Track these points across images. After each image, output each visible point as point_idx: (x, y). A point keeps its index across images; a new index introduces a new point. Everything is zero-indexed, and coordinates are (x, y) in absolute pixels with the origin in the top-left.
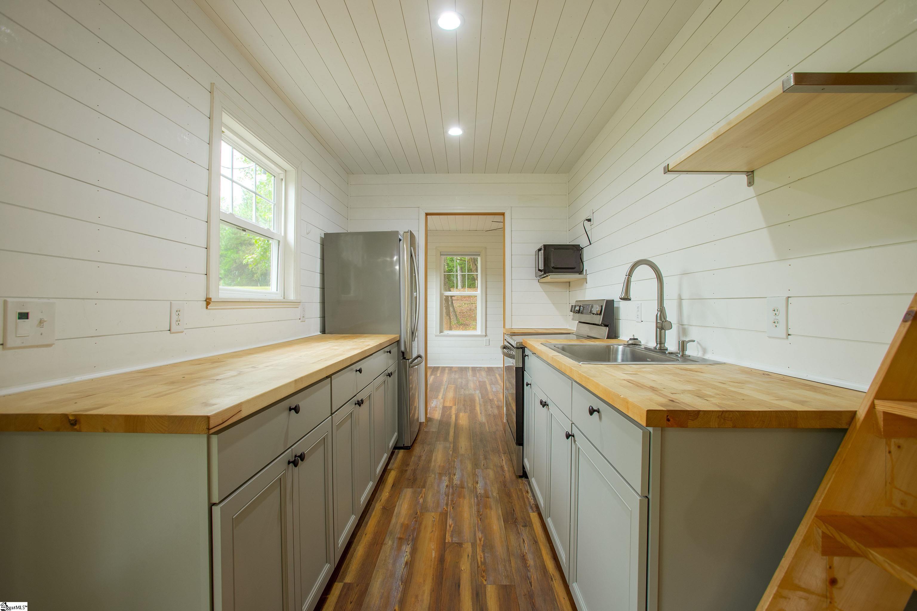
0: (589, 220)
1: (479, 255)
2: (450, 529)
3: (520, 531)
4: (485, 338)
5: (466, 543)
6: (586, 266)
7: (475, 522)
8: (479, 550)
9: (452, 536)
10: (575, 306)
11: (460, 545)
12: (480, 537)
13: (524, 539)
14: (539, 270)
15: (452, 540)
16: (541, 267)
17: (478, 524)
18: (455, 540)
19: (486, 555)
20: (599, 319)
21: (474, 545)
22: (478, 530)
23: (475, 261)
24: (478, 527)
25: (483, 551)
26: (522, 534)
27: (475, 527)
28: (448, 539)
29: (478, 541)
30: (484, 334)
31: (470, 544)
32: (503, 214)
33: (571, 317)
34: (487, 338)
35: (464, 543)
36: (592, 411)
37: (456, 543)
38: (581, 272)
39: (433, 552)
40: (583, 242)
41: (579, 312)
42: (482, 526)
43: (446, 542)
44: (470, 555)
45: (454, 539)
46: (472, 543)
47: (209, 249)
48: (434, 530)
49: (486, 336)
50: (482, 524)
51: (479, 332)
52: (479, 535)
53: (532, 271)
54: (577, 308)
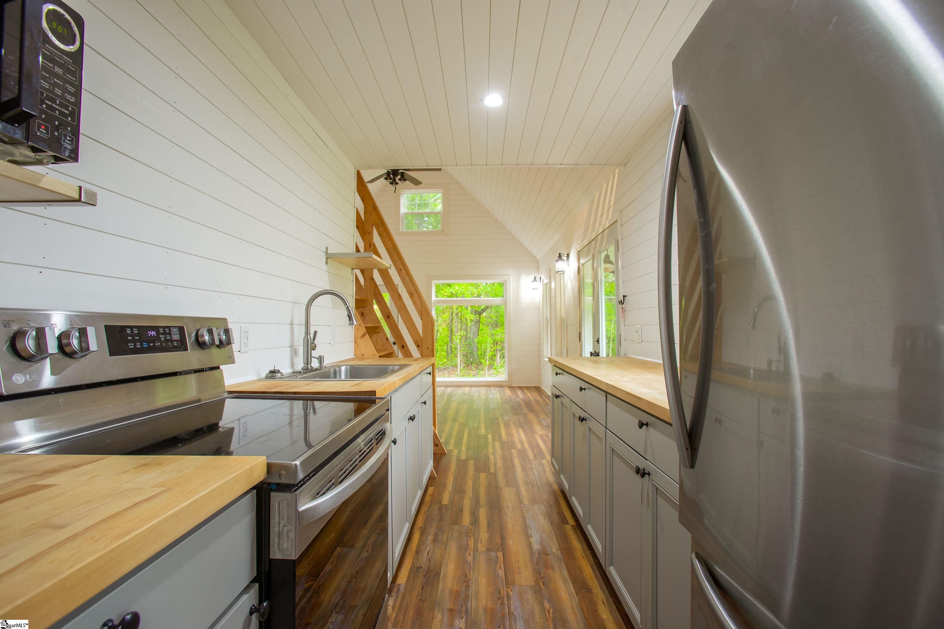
2: (500, 564)
3: (427, 563)
5: (483, 551)
7: (473, 572)
8: (472, 545)
9: (497, 557)
11: (488, 550)
12: (469, 557)
13: (427, 555)
15: (496, 553)
17: (470, 570)
18: (493, 554)
19: (466, 542)
21: (476, 550)
22: (470, 563)
24: (470, 566)
25: (468, 545)
26: (427, 560)
27: (473, 567)
28: (500, 555)
29: (472, 553)
31: (479, 550)
35: (485, 551)
37: (493, 551)
39: (512, 544)
42: (466, 567)
43: (502, 552)
44: (480, 542)
45: (495, 554)
46: (478, 551)
48: (516, 563)
50: (466, 570)
52: (470, 559)
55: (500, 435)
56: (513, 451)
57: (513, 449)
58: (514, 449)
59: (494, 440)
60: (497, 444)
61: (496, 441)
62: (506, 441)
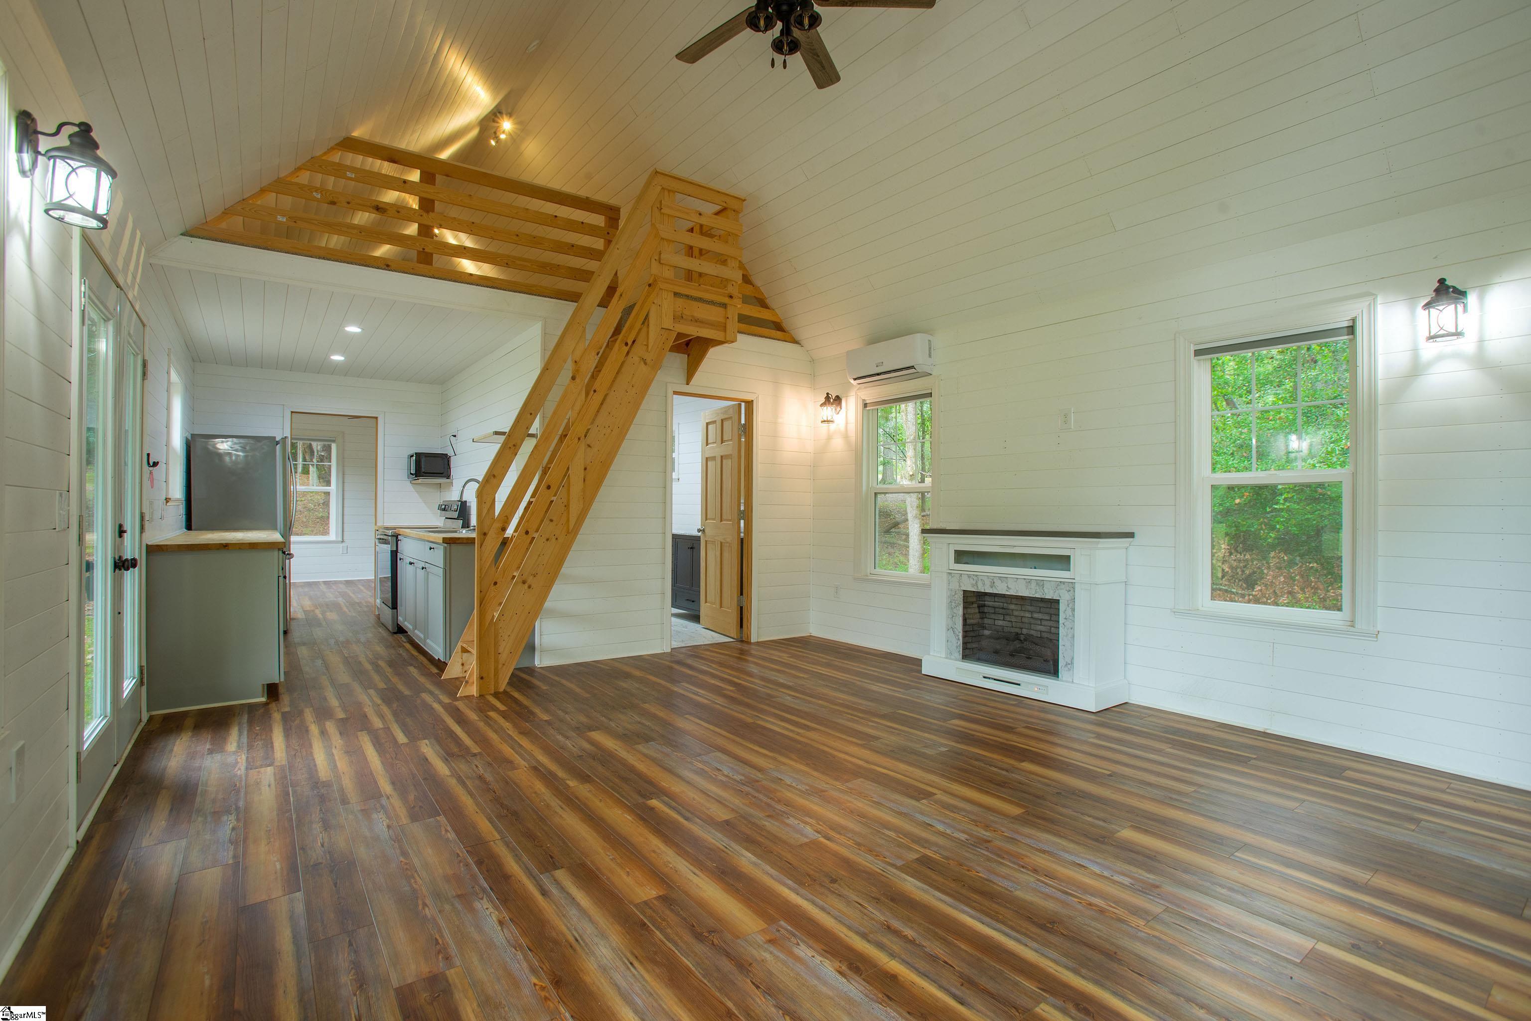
0: (455, 436)
1: (334, 441)
4: (341, 545)
6: (454, 472)
10: (442, 505)
14: (411, 474)
16: (413, 471)
20: (456, 515)
23: (328, 449)
30: (340, 539)
32: (376, 418)
33: (439, 514)
34: (343, 544)
36: (431, 549)
38: (448, 477)
40: (450, 453)
41: (444, 510)
47: (168, 464)
49: (343, 541)
51: (333, 536)
53: (405, 473)
54: (443, 507)
55: (378, 744)
56: (341, 715)
57: (342, 719)
58: (340, 719)
59: (387, 729)
60: (377, 723)
61: (382, 729)
62: (359, 733)
